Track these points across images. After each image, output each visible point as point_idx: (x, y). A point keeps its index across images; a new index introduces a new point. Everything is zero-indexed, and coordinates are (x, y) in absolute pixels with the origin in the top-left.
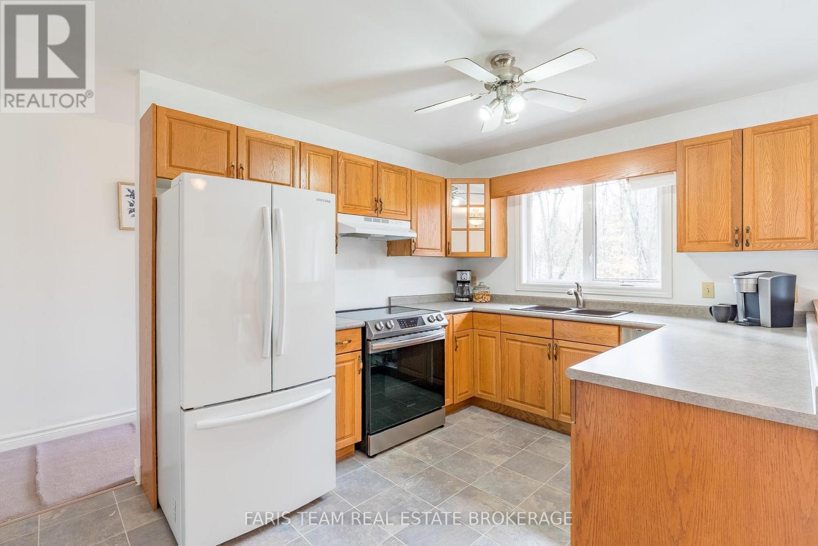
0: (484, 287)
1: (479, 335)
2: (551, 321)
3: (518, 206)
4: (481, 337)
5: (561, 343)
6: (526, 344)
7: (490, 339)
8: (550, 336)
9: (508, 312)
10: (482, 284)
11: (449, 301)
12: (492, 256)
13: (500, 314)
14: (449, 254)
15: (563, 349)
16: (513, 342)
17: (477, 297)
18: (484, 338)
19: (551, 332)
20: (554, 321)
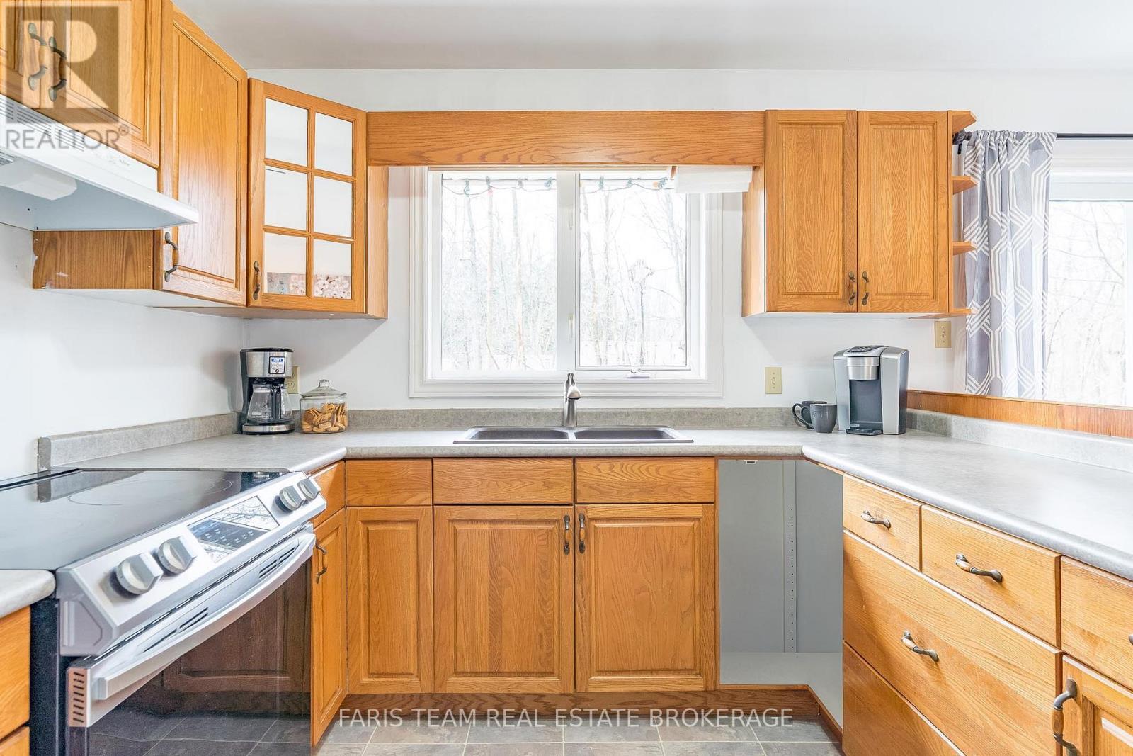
0: (331, 392)
1: (364, 522)
2: (569, 463)
3: (418, 199)
4: (372, 528)
5: (592, 511)
6: (505, 527)
7: (400, 527)
8: (569, 499)
9: (448, 453)
10: (326, 384)
11: (223, 435)
12: (369, 313)
13: (432, 459)
14: (256, 298)
15: (598, 525)
16: (469, 527)
17: (316, 419)
18: (381, 527)
19: (569, 487)
20: (578, 461)
